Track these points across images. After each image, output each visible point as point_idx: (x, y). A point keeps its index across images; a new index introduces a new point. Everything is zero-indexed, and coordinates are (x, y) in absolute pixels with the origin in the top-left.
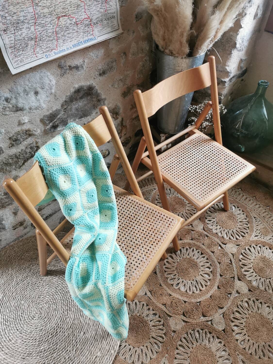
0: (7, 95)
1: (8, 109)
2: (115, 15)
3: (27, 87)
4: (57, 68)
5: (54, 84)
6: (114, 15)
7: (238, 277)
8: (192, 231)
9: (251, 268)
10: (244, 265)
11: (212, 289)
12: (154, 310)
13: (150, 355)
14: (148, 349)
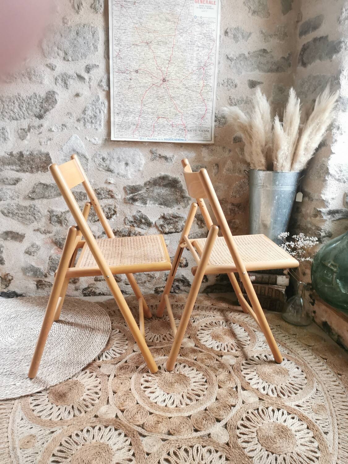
0: (105, 156)
1: (102, 166)
2: (210, 130)
3: (121, 156)
4: (149, 152)
5: (144, 163)
7: (226, 424)
8: (217, 360)
9: (256, 427)
10: (248, 419)
11: (180, 412)
12: (100, 390)
13: (54, 417)
14: (57, 411)
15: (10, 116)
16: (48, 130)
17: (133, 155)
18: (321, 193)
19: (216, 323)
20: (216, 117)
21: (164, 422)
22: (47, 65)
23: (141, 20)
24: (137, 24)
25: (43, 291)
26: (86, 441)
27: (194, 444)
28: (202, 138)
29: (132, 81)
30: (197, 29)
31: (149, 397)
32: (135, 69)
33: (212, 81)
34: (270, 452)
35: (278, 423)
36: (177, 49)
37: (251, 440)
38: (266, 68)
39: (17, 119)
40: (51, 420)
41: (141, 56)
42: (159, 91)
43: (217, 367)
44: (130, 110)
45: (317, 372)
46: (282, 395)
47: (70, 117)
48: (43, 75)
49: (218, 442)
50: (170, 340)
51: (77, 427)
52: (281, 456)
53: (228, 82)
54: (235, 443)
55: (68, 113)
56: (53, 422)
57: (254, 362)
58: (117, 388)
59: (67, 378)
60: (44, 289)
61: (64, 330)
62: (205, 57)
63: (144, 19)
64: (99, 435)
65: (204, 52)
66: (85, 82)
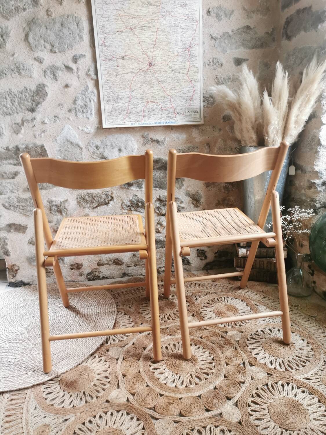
0: (98, 143)
1: (96, 154)
2: (199, 110)
3: (114, 143)
4: (141, 137)
5: (136, 148)
6: (197, 110)
7: (237, 402)
8: (222, 337)
9: (267, 403)
10: (258, 396)
11: (190, 392)
12: (110, 374)
13: (66, 404)
14: (69, 398)
15: (3, 112)
16: (41, 122)
17: (126, 141)
18: (314, 165)
19: (218, 299)
20: (204, 97)
21: (174, 403)
22: (35, 59)
23: (124, 7)
24: (120, 10)
25: (49, 279)
26: (99, 427)
27: (206, 424)
28: (192, 120)
29: (119, 68)
30: (180, 11)
31: (158, 379)
32: (121, 56)
33: (198, 62)
34: (284, 428)
35: (288, 397)
36: (161, 33)
37: (263, 417)
38: (250, 45)
39: (10, 115)
40: (63, 407)
41: (126, 42)
42: (146, 76)
43: (223, 343)
44: (120, 96)
45: (323, 343)
46: (289, 369)
47: (62, 108)
48: (32, 69)
49: (230, 421)
50: (174, 320)
51: (90, 413)
52: (295, 432)
53: (213, 61)
54: (248, 422)
55: (59, 104)
56: (66, 410)
57: (259, 337)
58: (126, 371)
59: (77, 364)
60: (49, 277)
61: (71, 316)
62: (189, 38)
63: (127, 5)
64: (112, 420)
65: (187, 33)
66: (73, 73)
